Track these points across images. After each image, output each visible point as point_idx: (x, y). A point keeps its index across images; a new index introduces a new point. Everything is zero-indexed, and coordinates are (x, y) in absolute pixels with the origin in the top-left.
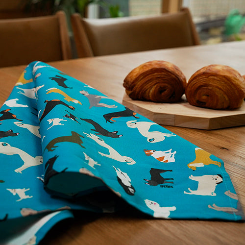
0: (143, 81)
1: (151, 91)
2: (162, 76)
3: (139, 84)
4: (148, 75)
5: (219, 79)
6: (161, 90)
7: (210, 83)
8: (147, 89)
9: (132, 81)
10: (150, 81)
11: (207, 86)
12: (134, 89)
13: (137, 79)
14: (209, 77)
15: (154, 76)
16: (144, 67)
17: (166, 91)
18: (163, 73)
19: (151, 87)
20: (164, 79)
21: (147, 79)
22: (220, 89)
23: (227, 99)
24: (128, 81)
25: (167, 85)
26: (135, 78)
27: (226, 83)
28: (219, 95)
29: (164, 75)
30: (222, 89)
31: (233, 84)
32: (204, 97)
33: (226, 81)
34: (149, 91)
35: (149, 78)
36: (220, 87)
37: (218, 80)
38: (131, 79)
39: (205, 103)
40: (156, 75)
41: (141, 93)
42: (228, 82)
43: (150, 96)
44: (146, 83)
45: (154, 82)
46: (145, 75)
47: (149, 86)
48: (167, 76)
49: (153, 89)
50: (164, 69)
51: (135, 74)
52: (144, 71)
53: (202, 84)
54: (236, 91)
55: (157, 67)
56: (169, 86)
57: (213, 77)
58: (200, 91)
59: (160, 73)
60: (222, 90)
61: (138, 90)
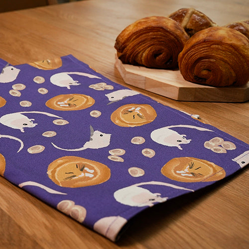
0: (135, 42)
1: (144, 55)
2: (158, 37)
3: (130, 45)
4: (141, 35)
5: (224, 49)
6: (155, 54)
7: (213, 54)
8: (140, 52)
9: (123, 41)
10: (143, 42)
11: (209, 58)
12: (124, 51)
13: (128, 40)
14: (212, 46)
15: (148, 36)
16: (139, 25)
17: (162, 55)
18: (160, 33)
19: (144, 50)
20: (161, 40)
21: (140, 40)
22: (226, 62)
23: (234, 75)
24: (119, 41)
25: (163, 48)
26: (126, 37)
27: (233, 54)
28: (224, 70)
29: (161, 35)
30: (229, 62)
31: (241, 54)
32: (205, 72)
33: (233, 51)
34: (142, 55)
35: (143, 39)
36: (226, 59)
37: (223, 51)
38: (123, 39)
39: (205, 80)
40: (151, 35)
41: (132, 56)
42: (236, 52)
43: (143, 61)
44: (139, 44)
45: (148, 43)
46: (138, 34)
47: (142, 49)
48: (164, 36)
49: (147, 52)
50: (162, 28)
51: (127, 33)
52: (137, 30)
53: (202, 55)
54: (245, 64)
55: (153, 24)
56: (165, 49)
57: (217, 46)
58: (200, 64)
59: (155, 33)
60: (229, 64)
61: (128, 53)
